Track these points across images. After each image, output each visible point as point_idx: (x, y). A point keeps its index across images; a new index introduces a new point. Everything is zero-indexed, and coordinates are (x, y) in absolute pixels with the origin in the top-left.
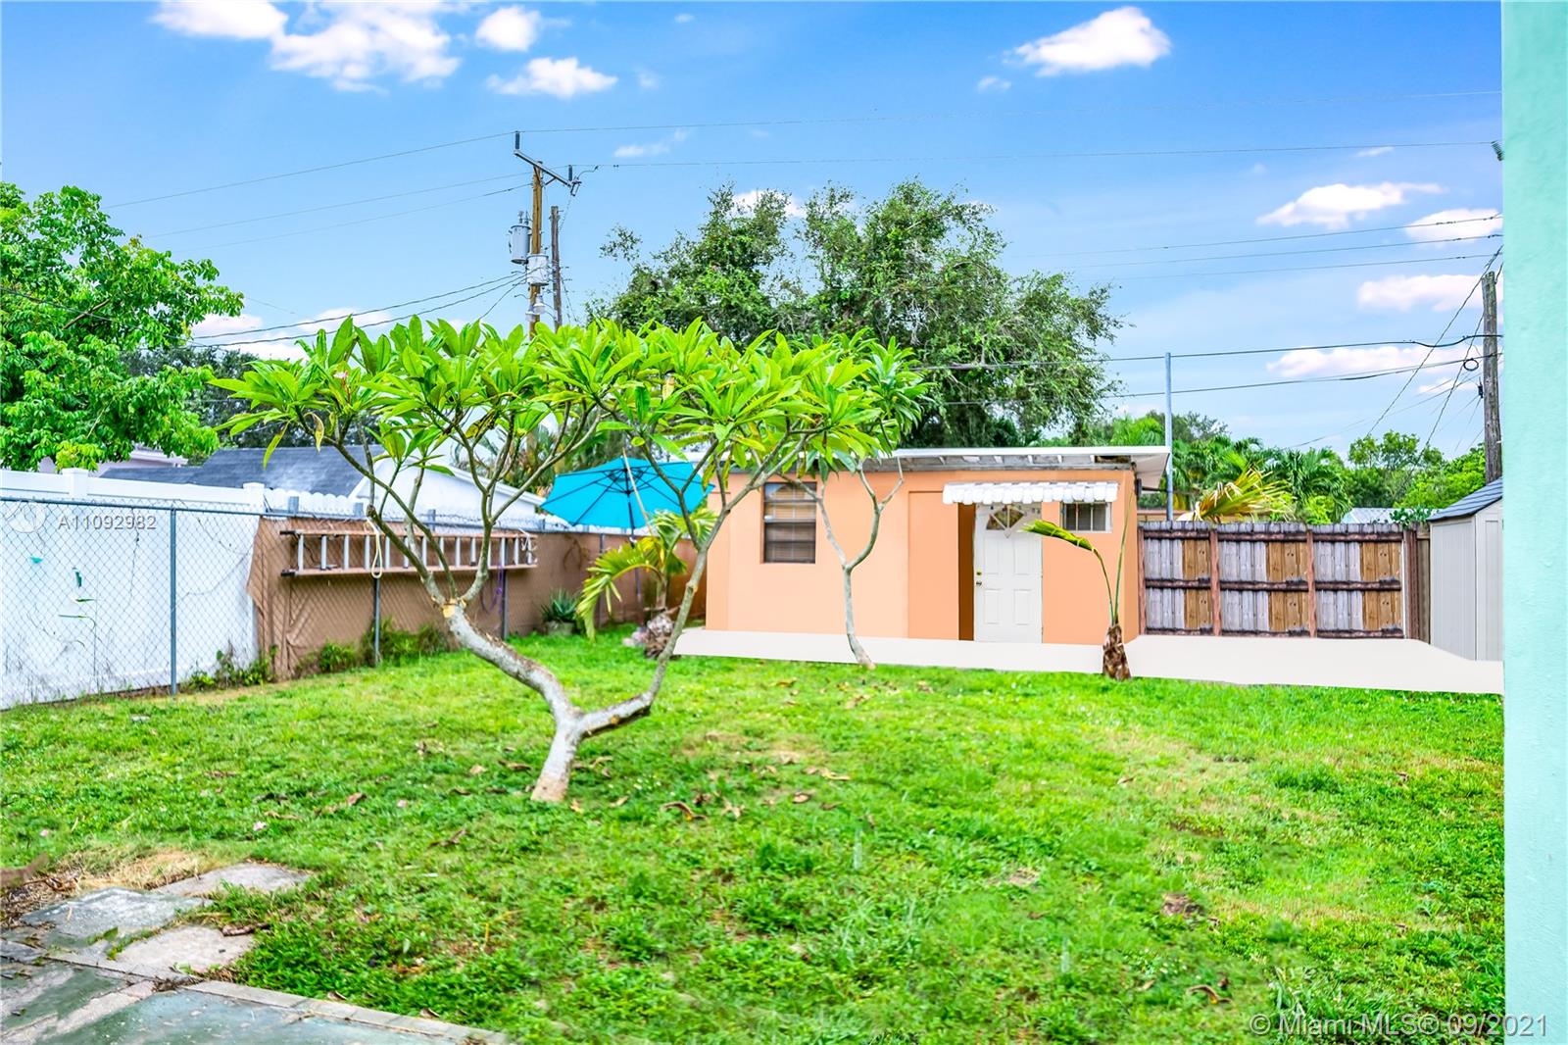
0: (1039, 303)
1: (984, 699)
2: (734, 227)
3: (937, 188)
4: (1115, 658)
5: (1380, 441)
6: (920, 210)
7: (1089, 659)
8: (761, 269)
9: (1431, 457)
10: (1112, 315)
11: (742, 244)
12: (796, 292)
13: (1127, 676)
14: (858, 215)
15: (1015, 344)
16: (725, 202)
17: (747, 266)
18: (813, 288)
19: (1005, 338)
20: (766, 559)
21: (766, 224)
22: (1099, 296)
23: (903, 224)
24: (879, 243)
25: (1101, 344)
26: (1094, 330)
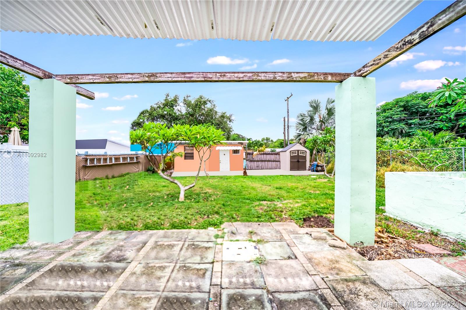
0: (223, 117)
1: (229, 180)
2: (170, 100)
3: (206, 97)
4: (245, 173)
5: (265, 138)
6: (203, 100)
7: (241, 173)
8: (174, 107)
9: (272, 141)
10: (233, 119)
11: (172, 103)
12: (180, 112)
13: (247, 175)
14: (193, 100)
15: (219, 123)
16: (168, 95)
17: (172, 107)
18: (184, 111)
19: (217, 122)
20: (185, 159)
21: (175, 100)
22: (231, 116)
23: (200, 102)
24: (196, 105)
25: (231, 123)
26: (230, 121)
